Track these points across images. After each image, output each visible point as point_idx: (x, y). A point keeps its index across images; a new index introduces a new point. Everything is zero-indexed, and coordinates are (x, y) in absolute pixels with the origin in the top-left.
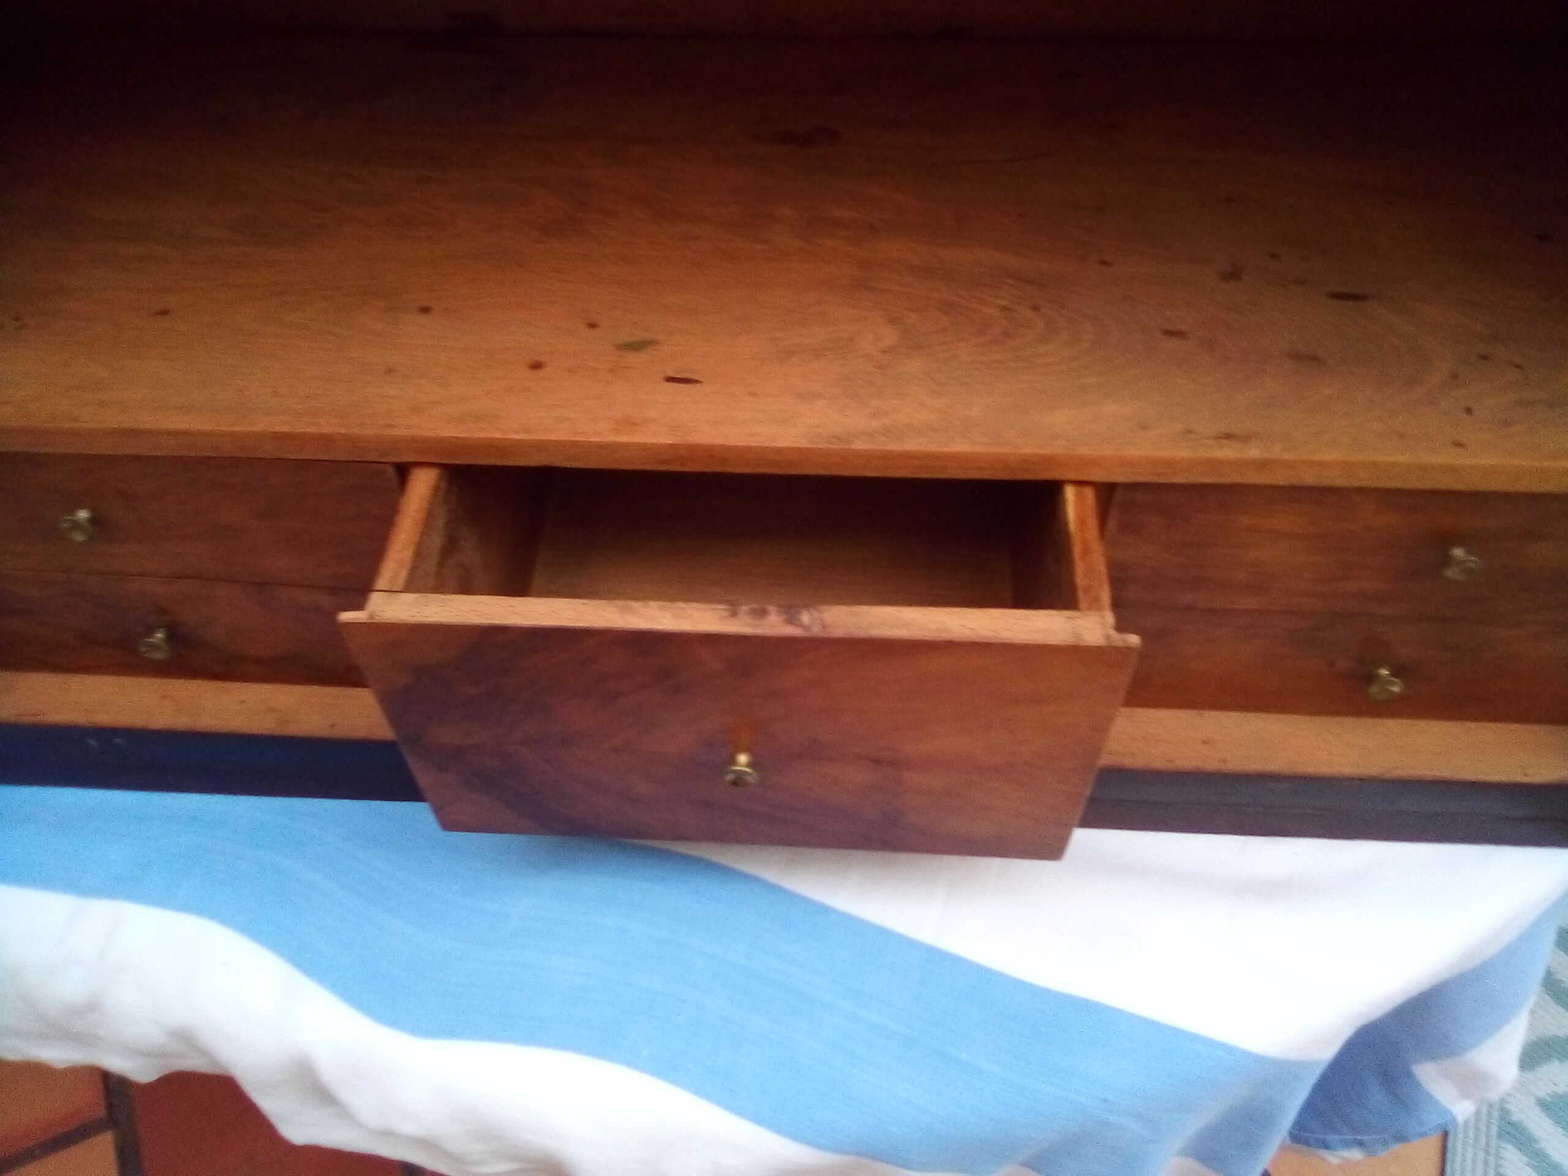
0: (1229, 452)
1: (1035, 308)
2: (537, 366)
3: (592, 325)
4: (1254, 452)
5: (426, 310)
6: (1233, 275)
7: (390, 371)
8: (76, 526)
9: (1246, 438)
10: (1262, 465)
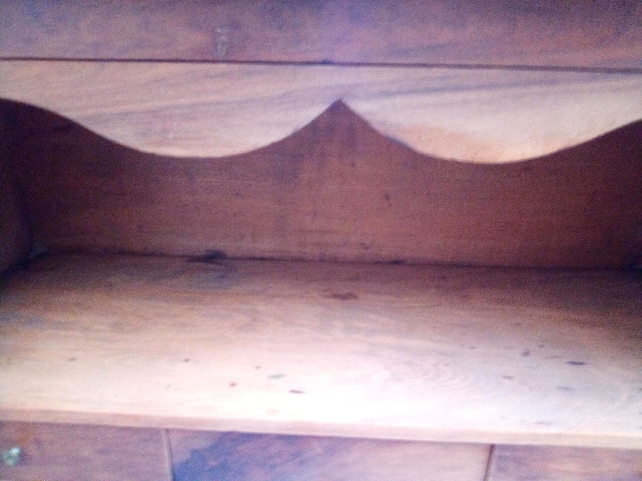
0: (542, 430)
1: (447, 365)
2: (233, 385)
3: (258, 368)
4: (553, 430)
5: (187, 360)
6: (526, 354)
7: (169, 387)
8: (11, 457)
9: (549, 424)
10: (558, 436)
